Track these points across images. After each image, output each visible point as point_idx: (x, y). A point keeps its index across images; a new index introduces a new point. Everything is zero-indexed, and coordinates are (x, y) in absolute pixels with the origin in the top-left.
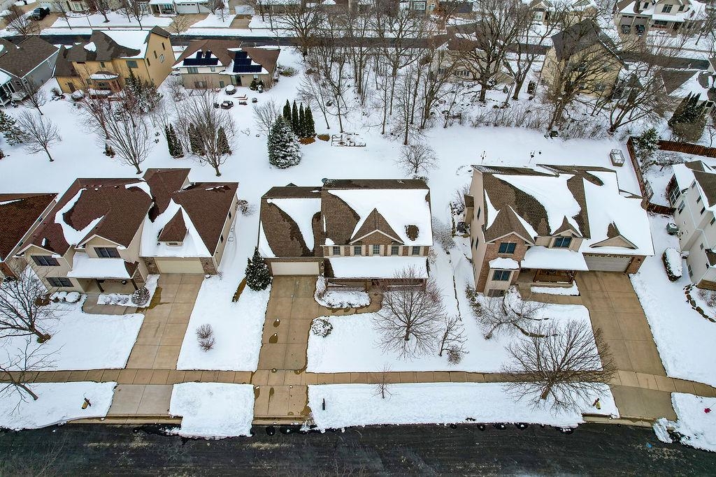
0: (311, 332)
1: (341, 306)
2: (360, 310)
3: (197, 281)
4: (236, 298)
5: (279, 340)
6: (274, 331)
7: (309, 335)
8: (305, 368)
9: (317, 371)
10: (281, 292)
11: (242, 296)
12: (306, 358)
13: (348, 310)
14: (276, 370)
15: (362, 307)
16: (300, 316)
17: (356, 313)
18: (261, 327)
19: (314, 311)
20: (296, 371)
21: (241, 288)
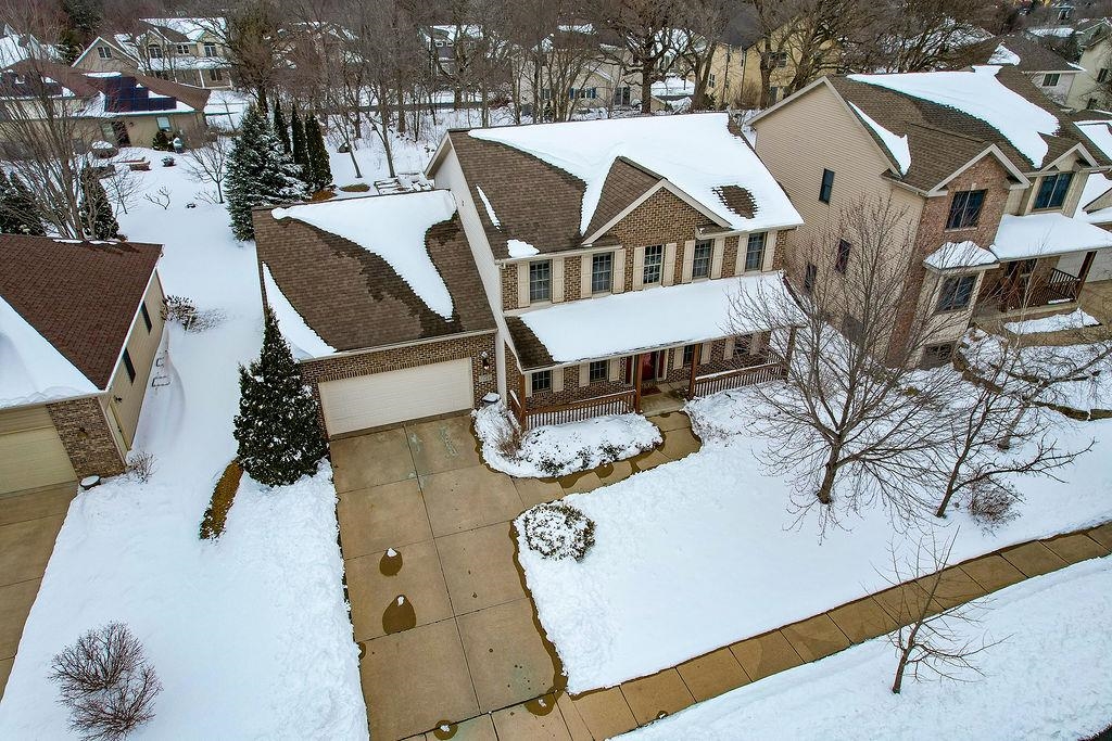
0: (527, 557)
1: (585, 464)
2: (645, 459)
3: (47, 507)
4: (213, 523)
5: (422, 614)
6: (389, 591)
7: (521, 572)
8: (561, 682)
9: (610, 677)
10: (373, 474)
11: (233, 516)
12: (550, 647)
13: (610, 469)
14: (451, 725)
15: (644, 452)
16: (465, 523)
17: (636, 470)
18: (337, 589)
19: (506, 496)
20: (531, 705)
21: (224, 494)
